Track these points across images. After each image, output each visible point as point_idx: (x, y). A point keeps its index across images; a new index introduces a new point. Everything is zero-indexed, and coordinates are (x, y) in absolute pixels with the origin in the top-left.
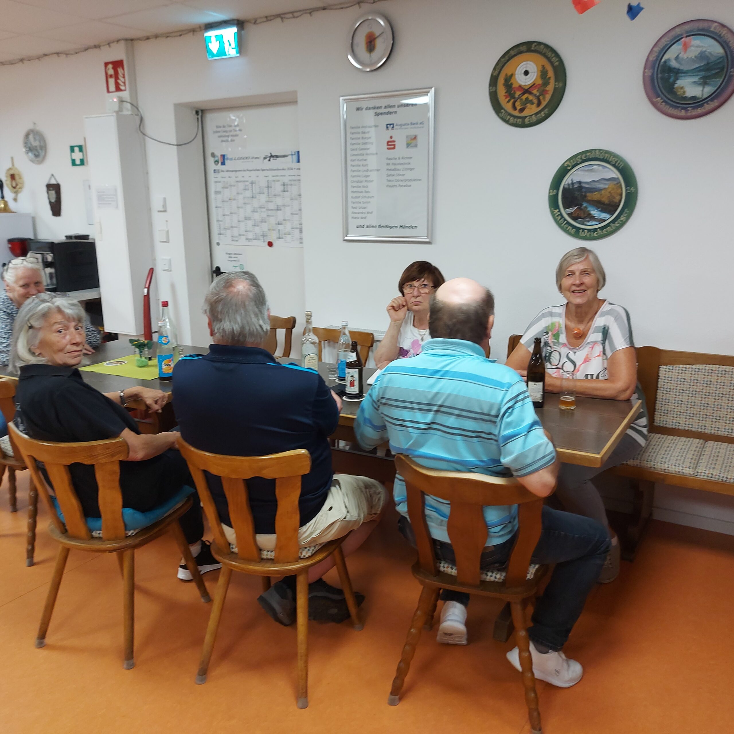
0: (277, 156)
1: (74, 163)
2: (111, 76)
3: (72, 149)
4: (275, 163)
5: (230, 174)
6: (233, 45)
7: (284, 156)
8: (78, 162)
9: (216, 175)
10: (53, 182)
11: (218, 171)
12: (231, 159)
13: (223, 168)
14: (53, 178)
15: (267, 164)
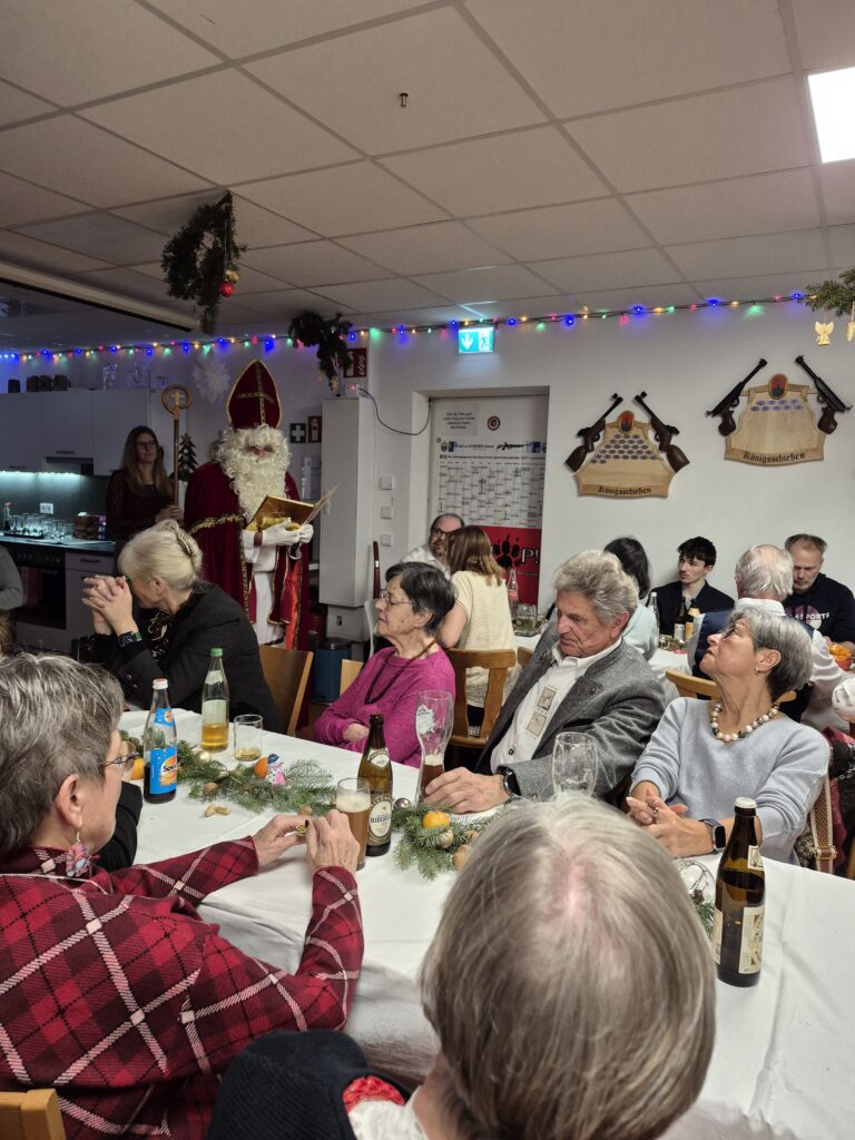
0: (512, 446)
1: (293, 439)
2: (350, 362)
3: (293, 427)
4: (508, 452)
5: (457, 460)
6: (488, 342)
7: (519, 446)
8: (298, 439)
9: (443, 460)
11: (445, 457)
12: (461, 446)
13: (451, 454)
15: (501, 452)
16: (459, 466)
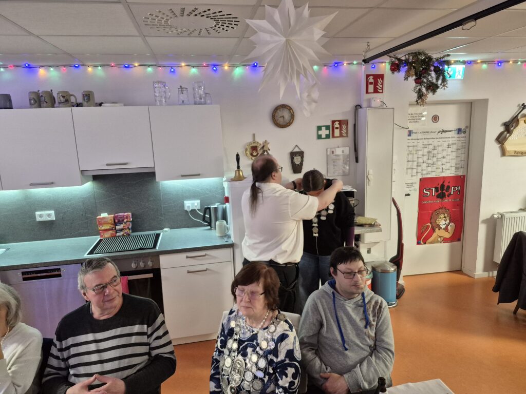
1: (319, 137)
2: (371, 83)
3: (319, 128)
6: (461, 73)
7: (450, 131)
8: (324, 136)
10: (297, 150)
12: (415, 133)
14: (297, 148)
16: (415, 144)
